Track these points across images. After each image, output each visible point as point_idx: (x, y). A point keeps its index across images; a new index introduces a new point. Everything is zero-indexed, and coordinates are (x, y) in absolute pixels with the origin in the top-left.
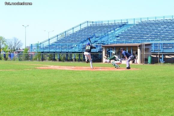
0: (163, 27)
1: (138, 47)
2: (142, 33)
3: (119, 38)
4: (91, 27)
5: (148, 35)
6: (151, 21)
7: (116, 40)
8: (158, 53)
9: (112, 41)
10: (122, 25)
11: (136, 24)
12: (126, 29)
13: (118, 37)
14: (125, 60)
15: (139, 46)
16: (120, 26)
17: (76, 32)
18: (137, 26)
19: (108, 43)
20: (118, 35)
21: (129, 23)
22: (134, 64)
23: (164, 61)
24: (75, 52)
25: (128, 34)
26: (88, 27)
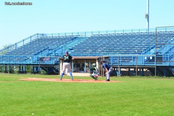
0: (116, 40)
2: (96, 47)
3: (73, 51)
4: (41, 39)
5: (102, 48)
6: (104, 35)
7: (70, 53)
8: (118, 66)
11: (89, 38)
14: (82, 72)
15: (97, 59)
16: (73, 39)
17: (26, 45)
18: (90, 39)
20: (71, 48)
21: (80, 36)
23: (121, 73)
24: (30, 65)
25: (82, 47)
26: (38, 40)
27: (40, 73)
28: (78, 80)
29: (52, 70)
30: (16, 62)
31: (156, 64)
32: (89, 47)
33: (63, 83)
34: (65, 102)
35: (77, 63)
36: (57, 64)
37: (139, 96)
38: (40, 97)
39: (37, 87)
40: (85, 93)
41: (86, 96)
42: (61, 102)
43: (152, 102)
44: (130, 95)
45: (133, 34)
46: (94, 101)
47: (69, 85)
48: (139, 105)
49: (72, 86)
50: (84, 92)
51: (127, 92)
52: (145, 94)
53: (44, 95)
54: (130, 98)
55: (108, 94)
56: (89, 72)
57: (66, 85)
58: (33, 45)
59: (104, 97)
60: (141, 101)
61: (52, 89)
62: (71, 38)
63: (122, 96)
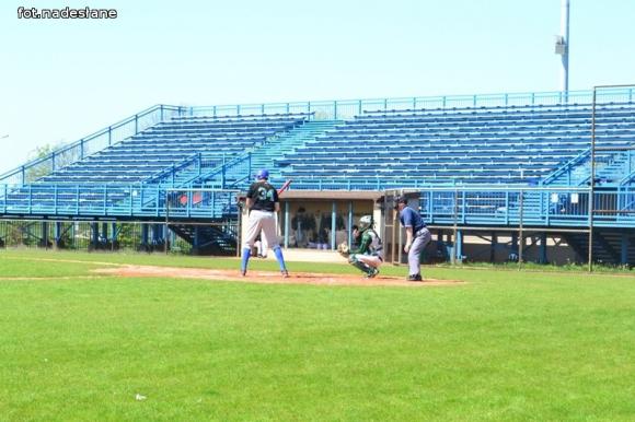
0: (448, 133)
1: (377, 205)
2: (374, 155)
3: (289, 170)
4: (175, 126)
6: (402, 114)
7: (280, 177)
8: (452, 225)
10: (292, 125)
11: (347, 123)
12: (309, 138)
13: (283, 165)
15: (378, 201)
16: (289, 127)
17: (120, 145)
18: (351, 128)
20: (283, 159)
21: (317, 118)
23: (462, 254)
24: (133, 218)
25: (322, 156)
27: (169, 248)
28: (308, 274)
29: (211, 239)
30: (83, 209)
31: (593, 219)
32: (347, 155)
33: (252, 287)
34: (255, 356)
35: (304, 214)
36: (232, 216)
37: (528, 335)
38: (168, 335)
39: (156, 300)
40: (329, 323)
41: (334, 333)
42: (241, 355)
43: (576, 359)
44: (493, 332)
45: (509, 110)
46: (365, 353)
47: (273, 292)
48: (525, 368)
49: (285, 297)
50: (326, 320)
51: (483, 320)
52: (550, 329)
53: (181, 328)
54: (493, 342)
55: (415, 327)
57: (261, 294)
58: (144, 147)
59: (401, 340)
60: (535, 354)
61: (212, 306)
62: (282, 124)
63: (465, 337)
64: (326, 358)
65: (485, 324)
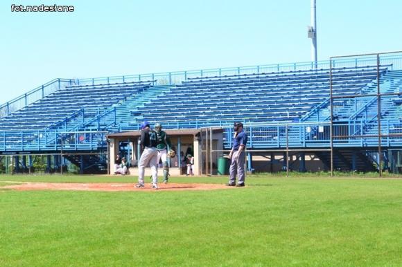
0: (242, 91)
1: (195, 138)
2: (194, 106)
3: (140, 117)
4: (68, 91)
5: (208, 109)
6: (212, 79)
7: (134, 122)
9: (126, 125)
10: (142, 88)
11: (177, 86)
12: (153, 96)
13: (136, 114)
15: (196, 136)
16: (140, 90)
17: (33, 105)
18: (180, 89)
19: (119, 129)
20: (137, 110)
21: (158, 83)
22: (185, 175)
23: (252, 167)
24: (40, 152)
25: (161, 107)
26: (61, 93)
27: (63, 171)
30: (8, 147)
32: (177, 107)
33: (102, 194)
34: (86, 242)
36: (103, 148)
37: (277, 220)
38: (32, 229)
39: (34, 206)
40: (146, 217)
41: (146, 224)
42: (77, 242)
43: (305, 235)
44: (254, 219)
45: (280, 75)
46: (162, 237)
47: (116, 197)
48: (268, 243)
49: (122, 200)
50: (144, 215)
51: (249, 211)
52: (293, 215)
53: (43, 225)
54: (252, 226)
55: (202, 217)
56: (178, 167)
57: (108, 198)
58: (48, 106)
59: (190, 227)
60: (277, 233)
61: (70, 208)
62: (136, 88)
63: (234, 223)
64: (134, 241)
65: (250, 214)
